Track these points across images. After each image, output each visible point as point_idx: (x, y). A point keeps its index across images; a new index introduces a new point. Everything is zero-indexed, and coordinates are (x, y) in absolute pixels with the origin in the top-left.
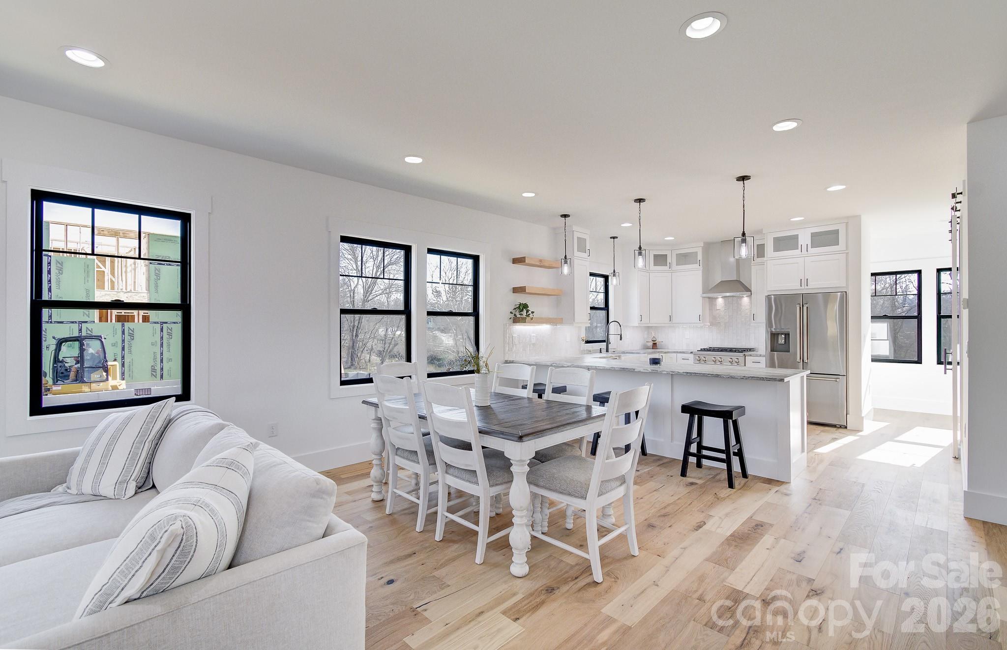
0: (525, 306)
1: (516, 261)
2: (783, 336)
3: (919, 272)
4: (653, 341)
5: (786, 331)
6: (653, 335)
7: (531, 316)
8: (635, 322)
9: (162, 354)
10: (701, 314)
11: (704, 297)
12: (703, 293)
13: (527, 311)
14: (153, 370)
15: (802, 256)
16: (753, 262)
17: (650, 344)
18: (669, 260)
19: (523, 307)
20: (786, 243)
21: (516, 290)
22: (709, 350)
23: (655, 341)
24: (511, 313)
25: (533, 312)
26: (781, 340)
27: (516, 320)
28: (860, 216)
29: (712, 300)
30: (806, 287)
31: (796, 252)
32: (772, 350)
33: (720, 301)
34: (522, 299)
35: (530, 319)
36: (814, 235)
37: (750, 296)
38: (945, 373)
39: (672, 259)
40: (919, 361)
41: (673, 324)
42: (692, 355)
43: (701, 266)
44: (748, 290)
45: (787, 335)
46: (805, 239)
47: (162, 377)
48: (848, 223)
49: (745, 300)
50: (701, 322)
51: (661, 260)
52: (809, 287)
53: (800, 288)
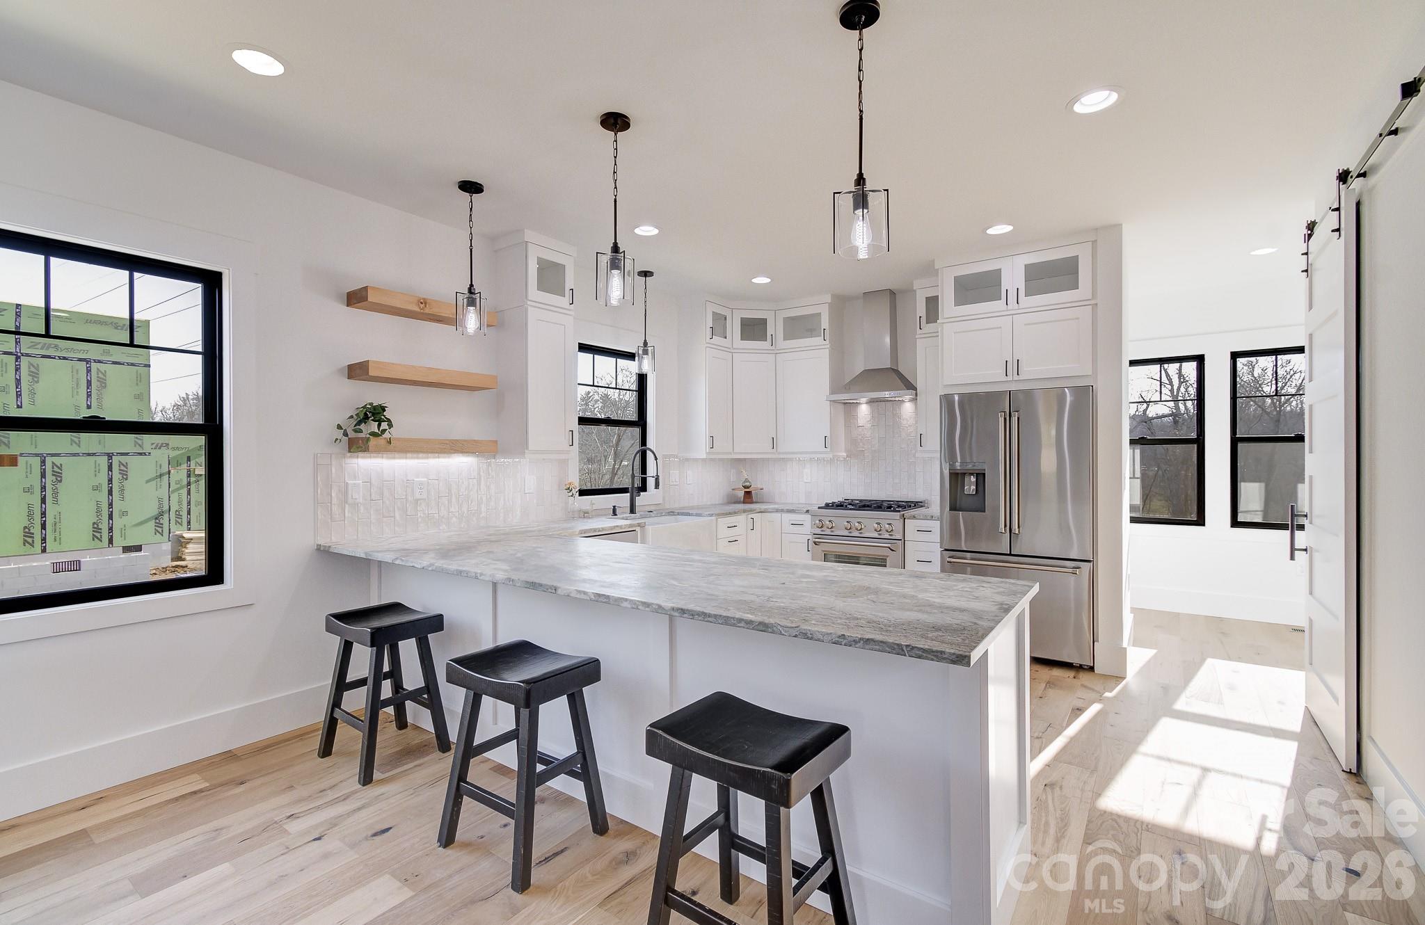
1: (351, 299)
2: (973, 479)
3: (1201, 359)
4: (745, 487)
5: (979, 467)
6: (745, 475)
7: (387, 434)
8: (701, 451)
9: (111, 505)
10: (828, 435)
11: (834, 401)
12: (833, 392)
14: (96, 529)
15: (1009, 312)
16: (919, 331)
17: (741, 494)
18: (770, 331)
19: (375, 413)
20: (980, 289)
21: (357, 371)
22: (840, 506)
23: (748, 487)
24: (339, 427)
25: (391, 426)
26: (970, 486)
27: (356, 445)
28: (1121, 225)
29: (850, 407)
30: (1016, 378)
31: (998, 305)
32: (953, 508)
33: (864, 410)
34: (369, 394)
35: (384, 442)
36: (1030, 270)
37: (914, 400)
38: (1292, 558)
39: (775, 328)
40: (1200, 521)
41: (779, 453)
42: (808, 517)
43: (828, 341)
44: (910, 386)
45: (981, 476)
46: (1013, 278)
47: (111, 541)
48: (1096, 241)
49: (908, 408)
50: (828, 450)
51: (754, 329)
52: (1021, 377)
53: (1005, 379)
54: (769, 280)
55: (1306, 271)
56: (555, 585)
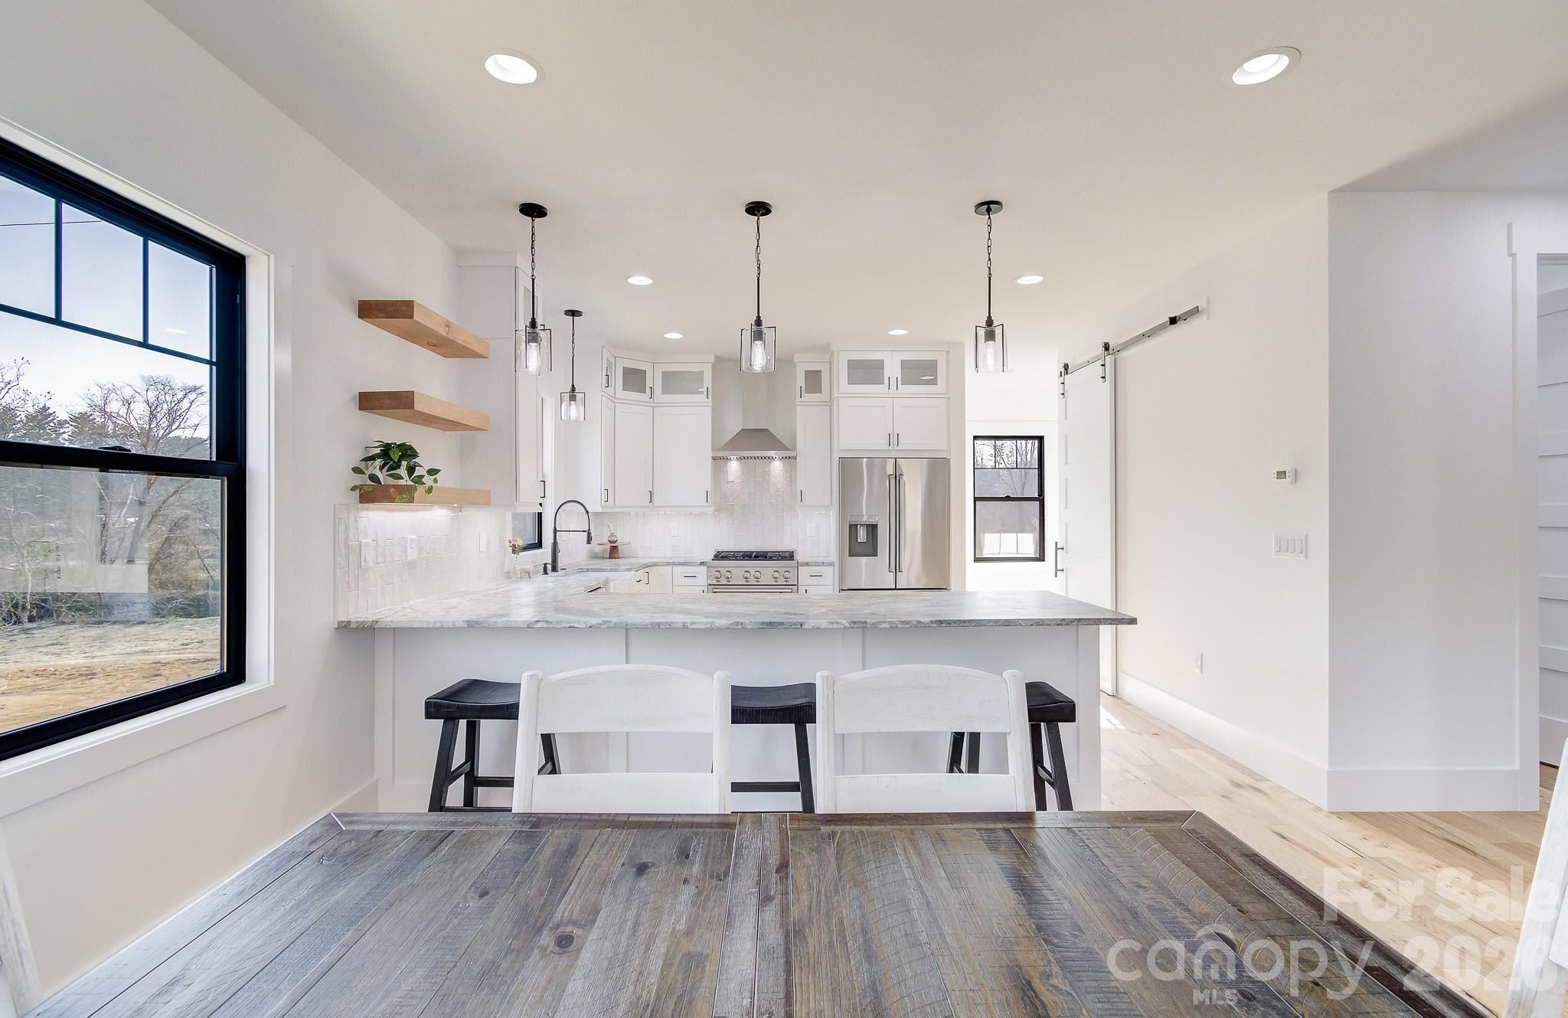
0: (408, 452)
1: (368, 310)
2: (865, 530)
3: (1041, 439)
4: (611, 541)
5: (869, 520)
7: (428, 480)
8: (597, 505)
10: (708, 490)
11: (712, 457)
12: (713, 451)
13: (411, 470)
15: (889, 396)
16: (798, 399)
17: (605, 549)
18: (649, 382)
19: (398, 454)
20: (867, 372)
21: (369, 402)
23: (615, 542)
24: (357, 470)
25: (432, 472)
26: (862, 535)
27: (371, 494)
28: (963, 343)
29: (723, 464)
30: (896, 448)
31: (881, 389)
32: (850, 553)
33: (734, 466)
34: (392, 430)
35: (423, 491)
36: (906, 365)
39: (654, 380)
40: (1042, 557)
41: (655, 507)
42: (704, 568)
43: (710, 399)
45: (873, 529)
46: (893, 370)
48: (949, 352)
49: (777, 465)
50: (709, 504)
51: (635, 379)
52: (900, 448)
53: (887, 448)
54: (681, 336)
55: (1063, 394)
56: (800, 621)
